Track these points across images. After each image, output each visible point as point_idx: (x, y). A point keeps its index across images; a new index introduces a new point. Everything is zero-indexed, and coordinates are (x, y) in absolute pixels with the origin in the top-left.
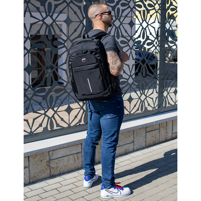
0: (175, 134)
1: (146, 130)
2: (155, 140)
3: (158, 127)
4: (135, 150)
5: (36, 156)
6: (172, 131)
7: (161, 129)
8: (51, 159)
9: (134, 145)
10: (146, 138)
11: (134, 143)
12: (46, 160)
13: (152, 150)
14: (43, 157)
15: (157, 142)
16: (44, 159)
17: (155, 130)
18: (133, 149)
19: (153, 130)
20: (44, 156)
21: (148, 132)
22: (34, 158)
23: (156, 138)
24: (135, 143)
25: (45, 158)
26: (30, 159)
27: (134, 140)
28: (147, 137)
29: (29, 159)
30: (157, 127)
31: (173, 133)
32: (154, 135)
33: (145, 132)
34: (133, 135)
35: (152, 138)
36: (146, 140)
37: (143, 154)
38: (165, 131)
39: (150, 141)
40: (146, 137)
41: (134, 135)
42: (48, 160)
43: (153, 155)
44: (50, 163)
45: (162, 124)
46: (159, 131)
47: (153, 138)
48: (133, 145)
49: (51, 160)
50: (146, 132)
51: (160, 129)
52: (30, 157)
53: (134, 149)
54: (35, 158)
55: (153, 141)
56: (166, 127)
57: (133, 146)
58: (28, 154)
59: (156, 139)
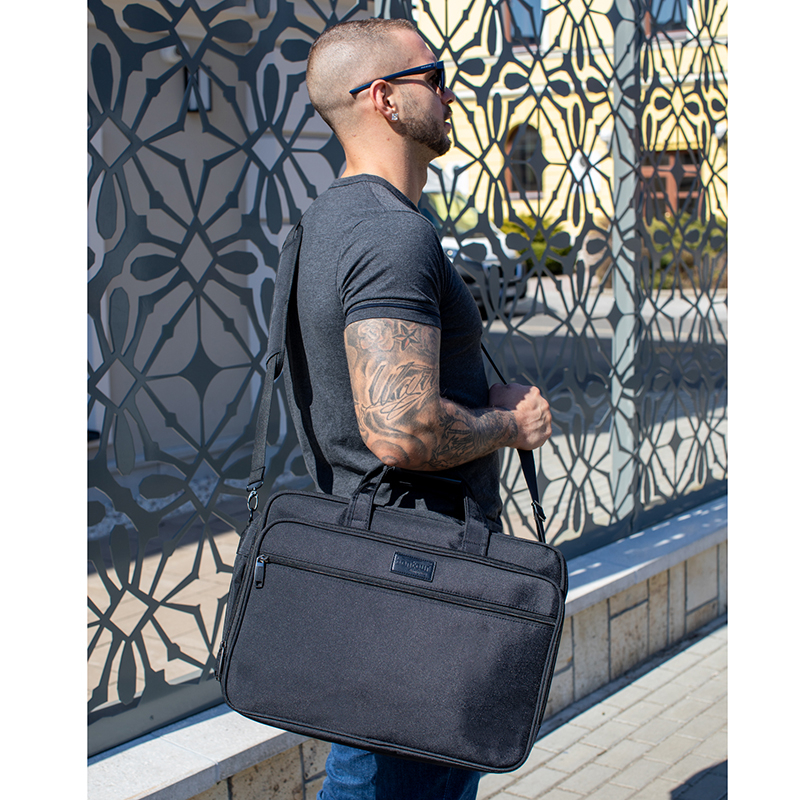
0: (693, 614)
1: (609, 610)
2: (634, 646)
3: (643, 590)
4: (578, 696)
5: (257, 771)
6: (686, 605)
7: (654, 599)
8: (310, 776)
9: (574, 677)
10: (610, 644)
11: (574, 670)
12: (291, 785)
13: (643, 693)
14: (282, 770)
15: (642, 655)
16: (285, 781)
17: (636, 605)
18: (571, 696)
19: (629, 605)
20: (284, 767)
21: (616, 615)
22: (248, 782)
23: (639, 638)
24: (578, 667)
25: (286, 775)
26: (234, 790)
27: (572, 659)
28: (613, 636)
29: (230, 786)
30: (642, 592)
31: (687, 614)
32: (632, 627)
33: (606, 618)
34: (570, 634)
35: (626, 640)
36: (609, 649)
37: (620, 713)
38: (665, 608)
39: (621, 653)
40: (609, 639)
41: (573, 635)
42: (299, 780)
43: (661, 713)
44: (307, 795)
45: (654, 578)
46: (648, 608)
47: (631, 641)
48: (571, 679)
49: (309, 780)
50: (611, 618)
51: (651, 598)
52: (233, 779)
53: (573, 693)
54: (251, 780)
55: (632, 651)
56: (665, 589)
57: (571, 683)
58: (232, 763)
59: (640, 644)
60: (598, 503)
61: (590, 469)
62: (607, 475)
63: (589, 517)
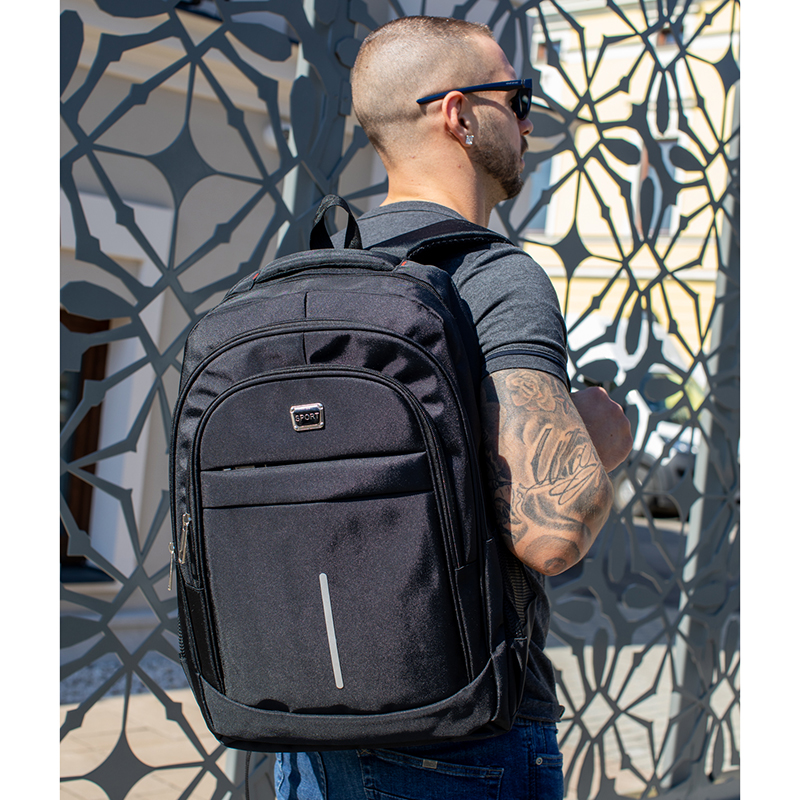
60: (626, 763)
61: (617, 712)
62: (648, 725)
63: (608, 783)
